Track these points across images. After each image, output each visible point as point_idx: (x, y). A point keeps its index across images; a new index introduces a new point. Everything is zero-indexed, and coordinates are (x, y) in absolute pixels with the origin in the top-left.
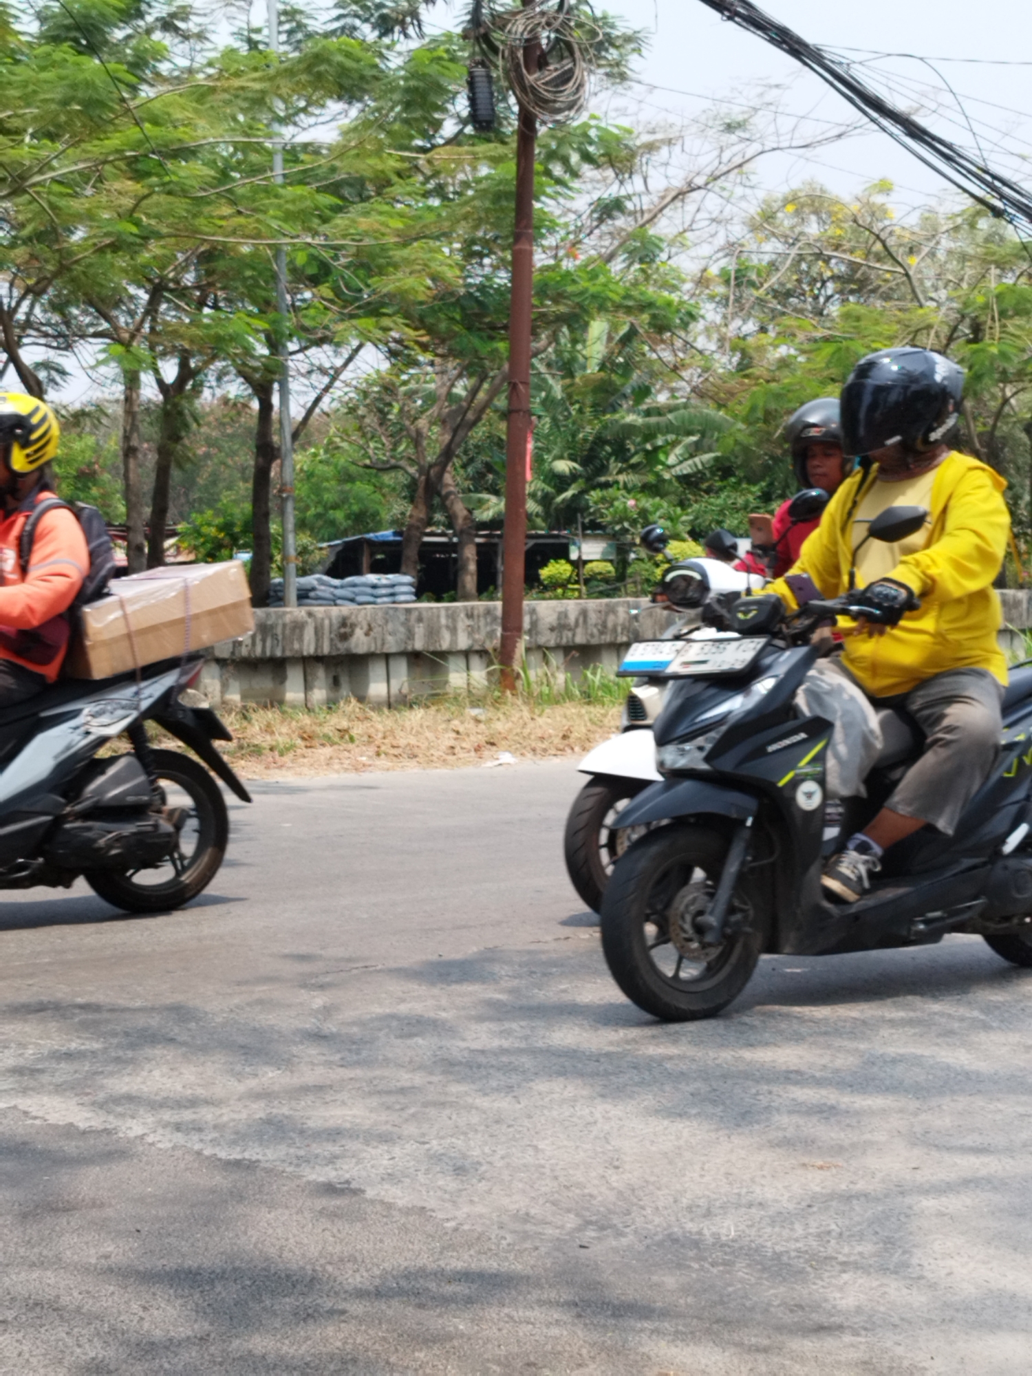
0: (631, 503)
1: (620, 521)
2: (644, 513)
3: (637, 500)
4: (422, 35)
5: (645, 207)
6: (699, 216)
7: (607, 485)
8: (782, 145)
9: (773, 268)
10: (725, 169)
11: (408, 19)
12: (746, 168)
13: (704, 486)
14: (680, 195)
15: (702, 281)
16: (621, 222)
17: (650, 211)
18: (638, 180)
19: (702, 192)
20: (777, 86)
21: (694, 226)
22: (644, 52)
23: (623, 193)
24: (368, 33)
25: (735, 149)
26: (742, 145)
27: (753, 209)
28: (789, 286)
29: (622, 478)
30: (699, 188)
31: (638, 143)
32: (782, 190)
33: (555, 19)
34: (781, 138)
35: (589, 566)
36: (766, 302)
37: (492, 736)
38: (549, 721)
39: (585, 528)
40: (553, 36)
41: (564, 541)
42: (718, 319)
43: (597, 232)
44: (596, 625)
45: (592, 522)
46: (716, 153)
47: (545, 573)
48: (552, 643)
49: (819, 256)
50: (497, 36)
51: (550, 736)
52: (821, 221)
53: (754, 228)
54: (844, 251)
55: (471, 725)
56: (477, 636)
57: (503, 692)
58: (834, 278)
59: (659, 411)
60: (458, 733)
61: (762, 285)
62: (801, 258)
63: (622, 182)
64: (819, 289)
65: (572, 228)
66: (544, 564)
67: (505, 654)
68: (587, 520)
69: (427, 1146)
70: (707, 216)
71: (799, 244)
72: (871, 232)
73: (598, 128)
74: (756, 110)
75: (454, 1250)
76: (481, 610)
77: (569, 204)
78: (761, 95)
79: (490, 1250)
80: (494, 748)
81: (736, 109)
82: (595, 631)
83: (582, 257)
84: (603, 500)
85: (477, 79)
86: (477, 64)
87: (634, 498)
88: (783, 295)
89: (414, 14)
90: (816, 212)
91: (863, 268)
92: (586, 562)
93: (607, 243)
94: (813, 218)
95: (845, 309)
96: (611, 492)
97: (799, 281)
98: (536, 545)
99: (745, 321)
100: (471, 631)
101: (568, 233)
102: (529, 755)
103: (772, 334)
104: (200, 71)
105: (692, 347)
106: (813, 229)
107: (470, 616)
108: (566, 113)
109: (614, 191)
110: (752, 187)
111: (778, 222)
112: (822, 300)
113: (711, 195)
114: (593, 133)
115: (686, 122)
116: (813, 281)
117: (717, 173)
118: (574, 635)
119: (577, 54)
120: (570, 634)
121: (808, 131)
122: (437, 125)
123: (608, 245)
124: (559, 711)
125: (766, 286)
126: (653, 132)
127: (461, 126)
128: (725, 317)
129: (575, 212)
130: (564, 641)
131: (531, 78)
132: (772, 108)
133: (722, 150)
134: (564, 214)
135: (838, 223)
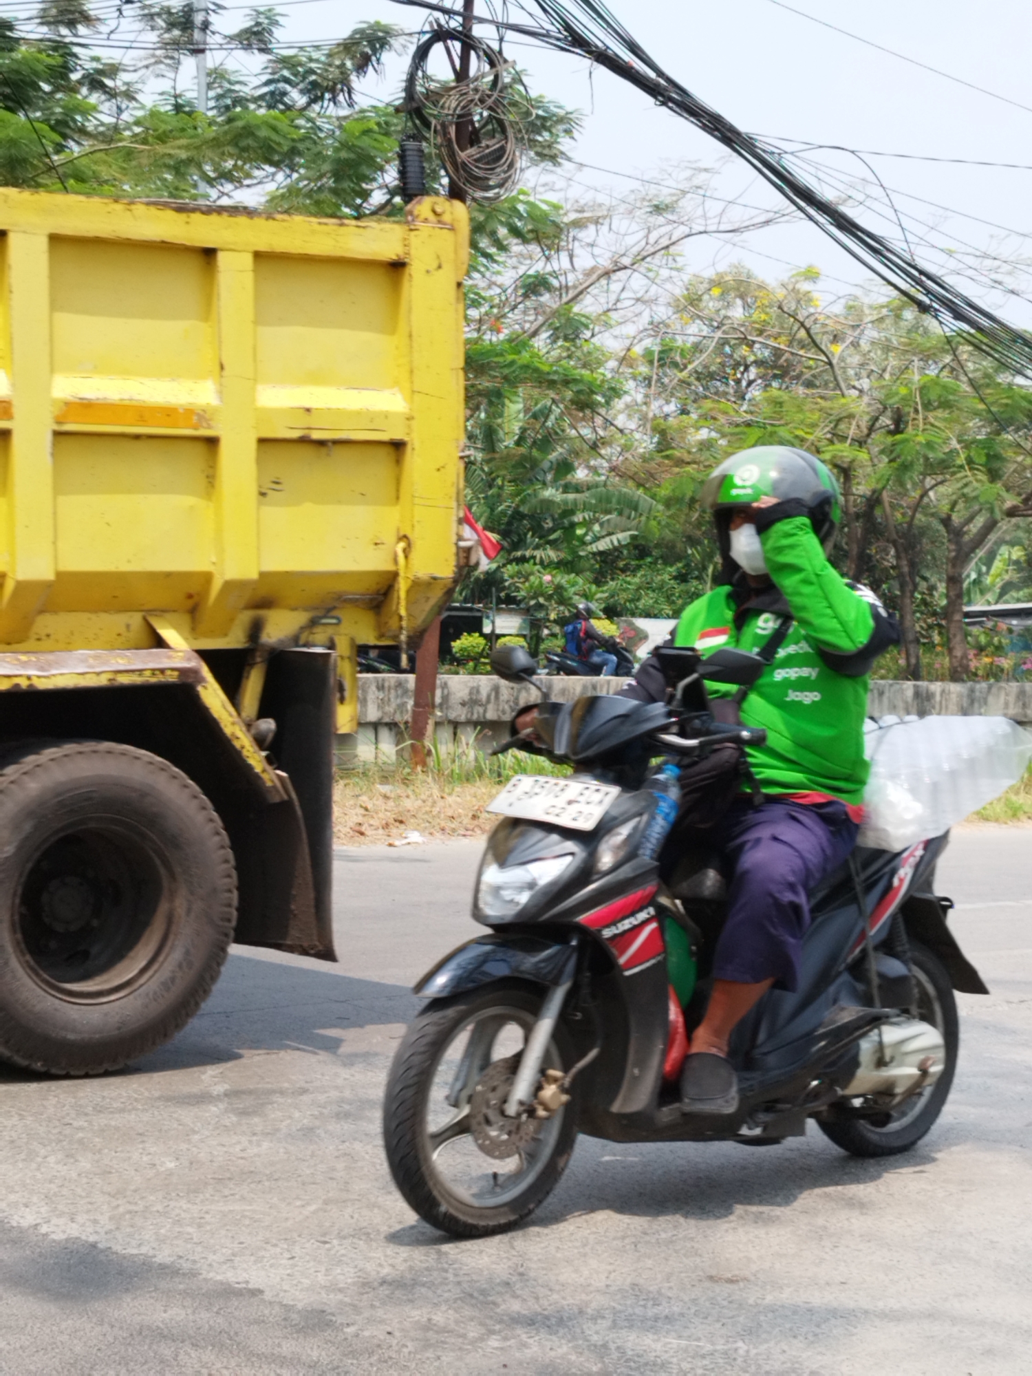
0: (547, 578)
1: (535, 597)
2: (559, 589)
3: (553, 576)
4: (351, 105)
5: (570, 284)
6: (624, 295)
7: (523, 560)
8: (710, 228)
9: (697, 348)
10: (652, 250)
11: (339, 86)
12: (672, 249)
13: (621, 564)
14: (607, 274)
15: (625, 360)
16: (546, 298)
17: (575, 287)
18: (564, 256)
19: (629, 272)
20: (706, 170)
21: (619, 305)
22: (576, 134)
23: (549, 269)
24: (297, 98)
25: (663, 230)
26: (669, 228)
27: (679, 291)
28: (713, 368)
29: (538, 554)
30: (625, 268)
31: (566, 220)
32: (709, 273)
33: (489, 96)
34: (709, 222)
35: (502, 640)
36: (689, 384)
37: (400, 813)
38: (459, 800)
39: (499, 601)
40: (485, 114)
41: (478, 614)
42: (640, 398)
43: (521, 306)
44: (508, 702)
45: (508, 596)
46: (642, 234)
47: (456, 645)
48: (463, 718)
49: (744, 340)
50: (431, 111)
51: (460, 816)
52: (746, 306)
53: (679, 310)
54: (769, 337)
55: (380, 802)
56: (387, 709)
57: (413, 769)
58: (759, 363)
59: (577, 489)
60: (366, 809)
61: (685, 367)
62: (724, 342)
63: (548, 258)
64: (742, 373)
65: (497, 301)
66: (457, 636)
67: (415, 729)
68: (502, 594)
69: (327, 1246)
70: (632, 295)
71: (724, 328)
72: (796, 319)
73: (527, 203)
74: (684, 193)
75: (353, 1358)
76: (393, 683)
77: (494, 278)
78: (689, 179)
79: (391, 1358)
80: (402, 827)
81: (666, 191)
82: (507, 707)
83: (506, 331)
84: (519, 573)
85: (408, 153)
86: (409, 137)
87: (550, 573)
88: (705, 376)
89: (345, 81)
90: (742, 297)
91: (787, 355)
92: (499, 636)
93: (532, 318)
94: (739, 302)
95: (767, 395)
96: (527, 567)
97: (723, 365)
98: (449, 617)
99: (668, 402)
100: (382, 704)
101: (492, 307)
102: (438, 835)
103: (694, 416)
104: (128, 128)
105: (612, 424)
106: (737, 312)
107: (381, 687)
108: (496, 191)
109: (539, 267)
110: (678, 270)
111: (703, 305)
112: (744, 383)
113: (636, 274)
114: (521, 207)
115: (614, 203)
116: (736, 365)
117: (645, 253)
118: (485, 711)
119: (510, 132)
120: (481, 710)
121: (736, 216)
122: (366, 195)
123: (531, 321)
124: (470, 789)
125: (690, 367)
126: (581, 211)
127: (388, 197)
128: (646, 396)
129: (499, 286)
130: (475, 717)
131: (463, 155)
132: (701, 192)
133: (649, 232)
134: (489, 287)
135: (763, 308)
